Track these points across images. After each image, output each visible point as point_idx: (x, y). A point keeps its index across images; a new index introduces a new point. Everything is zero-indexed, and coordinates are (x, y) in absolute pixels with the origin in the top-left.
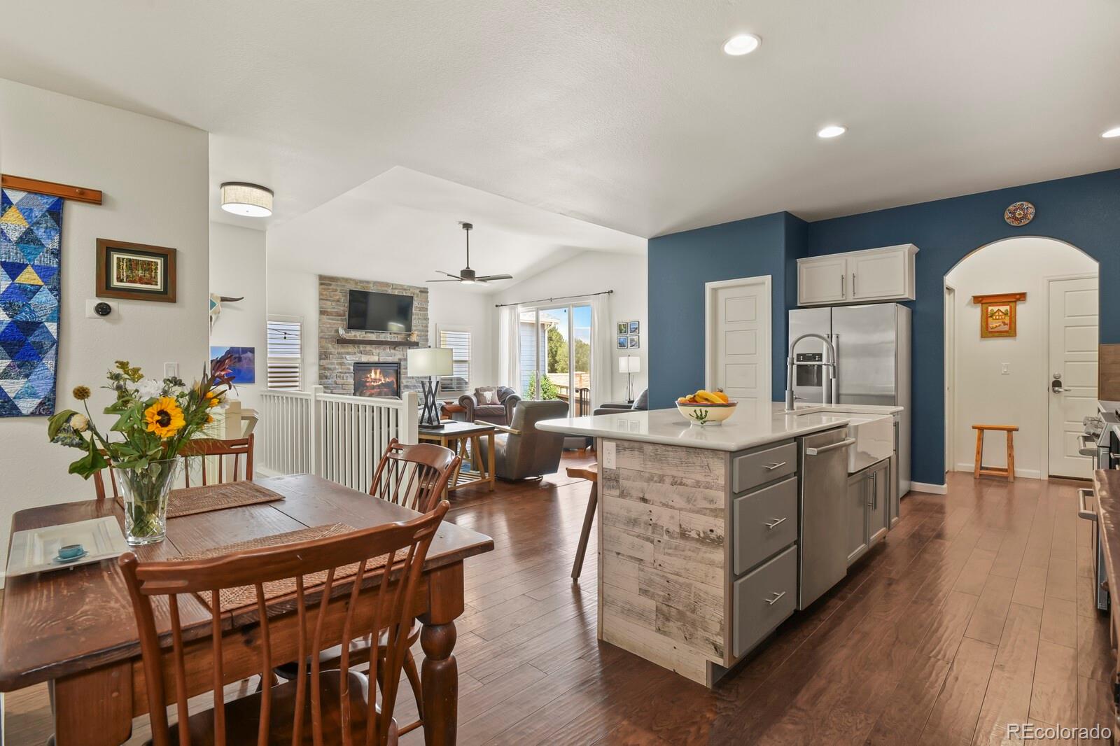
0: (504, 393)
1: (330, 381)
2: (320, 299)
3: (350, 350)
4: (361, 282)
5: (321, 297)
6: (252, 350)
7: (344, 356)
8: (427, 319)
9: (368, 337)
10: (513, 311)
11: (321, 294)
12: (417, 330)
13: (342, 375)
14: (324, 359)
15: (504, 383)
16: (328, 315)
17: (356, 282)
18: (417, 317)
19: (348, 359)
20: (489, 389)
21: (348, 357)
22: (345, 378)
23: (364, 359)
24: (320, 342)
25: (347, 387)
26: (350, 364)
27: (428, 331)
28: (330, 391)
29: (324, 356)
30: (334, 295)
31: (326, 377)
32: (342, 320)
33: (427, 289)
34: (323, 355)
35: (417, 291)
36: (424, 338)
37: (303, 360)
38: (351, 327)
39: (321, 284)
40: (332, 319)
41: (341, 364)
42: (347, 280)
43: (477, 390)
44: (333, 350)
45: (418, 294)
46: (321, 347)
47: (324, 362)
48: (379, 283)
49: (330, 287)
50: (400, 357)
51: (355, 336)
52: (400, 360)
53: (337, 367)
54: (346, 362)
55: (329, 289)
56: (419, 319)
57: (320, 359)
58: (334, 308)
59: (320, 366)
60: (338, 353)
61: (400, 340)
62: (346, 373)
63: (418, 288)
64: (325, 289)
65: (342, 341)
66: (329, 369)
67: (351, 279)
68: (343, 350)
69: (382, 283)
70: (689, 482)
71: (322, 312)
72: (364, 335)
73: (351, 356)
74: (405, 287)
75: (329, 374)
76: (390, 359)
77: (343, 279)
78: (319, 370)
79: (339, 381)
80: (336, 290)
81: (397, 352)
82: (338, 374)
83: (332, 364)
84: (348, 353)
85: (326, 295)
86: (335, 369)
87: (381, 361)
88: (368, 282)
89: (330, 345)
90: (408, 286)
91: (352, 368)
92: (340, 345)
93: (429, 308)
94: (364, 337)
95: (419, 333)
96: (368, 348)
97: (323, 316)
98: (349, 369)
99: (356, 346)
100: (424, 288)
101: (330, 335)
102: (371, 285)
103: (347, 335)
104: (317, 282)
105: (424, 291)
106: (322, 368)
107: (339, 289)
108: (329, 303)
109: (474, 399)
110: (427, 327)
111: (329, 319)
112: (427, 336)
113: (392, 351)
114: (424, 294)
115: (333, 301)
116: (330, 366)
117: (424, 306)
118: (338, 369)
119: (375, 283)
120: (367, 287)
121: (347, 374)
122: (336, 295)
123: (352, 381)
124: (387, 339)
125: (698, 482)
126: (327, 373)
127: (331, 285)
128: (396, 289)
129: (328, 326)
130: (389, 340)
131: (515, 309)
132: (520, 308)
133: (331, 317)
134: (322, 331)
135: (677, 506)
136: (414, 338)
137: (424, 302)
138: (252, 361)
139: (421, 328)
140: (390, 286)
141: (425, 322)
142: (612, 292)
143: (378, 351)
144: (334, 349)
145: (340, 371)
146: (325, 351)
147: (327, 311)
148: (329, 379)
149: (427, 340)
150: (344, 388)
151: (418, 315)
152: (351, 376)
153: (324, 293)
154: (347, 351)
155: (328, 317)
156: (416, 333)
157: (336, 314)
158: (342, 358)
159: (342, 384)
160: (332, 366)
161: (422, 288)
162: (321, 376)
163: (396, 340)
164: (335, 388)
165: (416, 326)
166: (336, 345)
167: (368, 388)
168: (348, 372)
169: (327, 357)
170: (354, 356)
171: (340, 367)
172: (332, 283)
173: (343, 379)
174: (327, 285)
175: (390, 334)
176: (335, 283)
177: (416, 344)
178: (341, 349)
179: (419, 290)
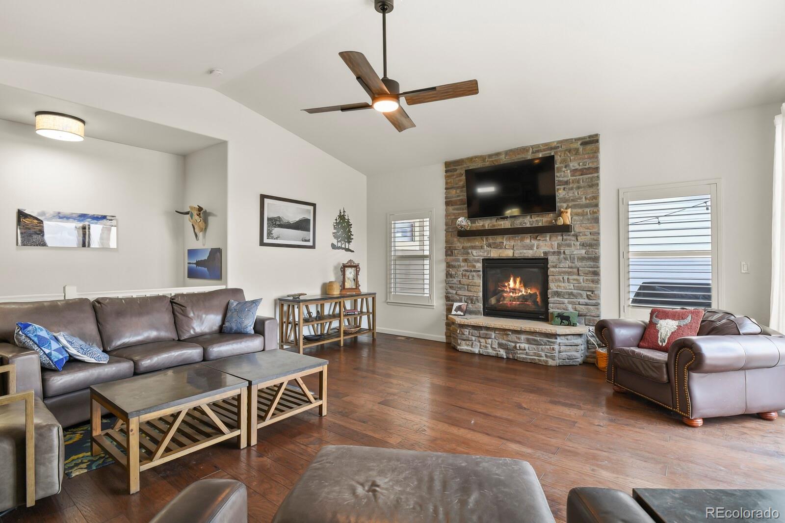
1: (455, 280)
2: (446, 189)
3: (477, 243)
4: (490, 156)
5: (447, 186)
7: (470, 251)
9: (499, 225)
11: (447, 183)
12: (572, 207)
13: (468, 274)
14: (451, 255)
16: (452, 205)
19: (475, 254)
21: (474, 252)
22: (470, 277)
23: (494, 254)
24: (446, 237)
25: (472, 288)
26: (478, 261)
27: (597, 206)
28: (454, 292)
29: (449, 253)
30: (459, 180)
31: (451, 276)
32: (466, 208)
33: (597, 135)
34: (449, 251)
36: (588, 216)
37: (431, 258)
38: (474, 214)
39: (447, 171)
40: (457, 209)
41: (465, 260)
42: (472, 159)
44: (459, 244)
45: (577, 150)
46: (447, 241)
47: (449, 259)
48: (511, 151)
49: (455, 173)
50: (547, 249)
51: (482, 225)
52: (545, 253)
53: (463, 264)
54: (471, 257)
55: (453, 175)
56: (579, 188)
57: (446, 255)
58: (458, 196)
59: (446, 263)
60: (463, 248)
61: (544, 225)
62: (471, 271)
63: (577, 140)
64: (450, 176)
65: (463, 234)
66: (453, 267)
67: (476, 157)
68: (469, 244)
69: (517, 149)
71: (448, 203)
72: (495, 223)
73: (478, 251)
75: (453, 273)
76: (529, 254)
77: (468, 159)
78: (446, 266)
79: (465, 281)
80: (461, 175)
81: (541, 243)
83: (458, 260)
84: (473, 248)
85: (452, 182)
86: (459, 266)
87: (517, 255)
88: (498, 154)
89: (455, 239)
90: (559, 142)
91: (479, 266)
92: (465, 238)
93: (600, 166)
94: (494, 226)
95: (579, 211)
96: (499, 239)
97: (448, 207)
98: (474, 267)
99: (484, 237)
100: (590, 137)
101: (454, 228)
102: (503, 156)
103: (474, 225)
104: (443, 170)
105: (591, 142)
106: (449, 266)
107: (464, 172)
108: (455, 191)
110: (596, 197)
111: (453, 210)
112: (596, 213)
113: (535, 242)
114: (589, 146)
115: (458, 188)
116: (453, 263)
117: (592, 165)
119: (507, 153)
120: (496, 161)
121: (474, 273)
122: (461, 181)
123: (480, 282)
124: (524, 226)
127: (455, 170)
128: (538, 151)
129: (453, 217)
130: (528, 225)
133: (456, 207)
134: (448, 224)
136: (567, 218)
137: (591, 157)
139: (584, 201)
140: (527, 151)
141: (590, 190)
143: (512, 243)
145: (466, 268)
146: (450, 247)
147: (451, 201)
148: (454, 278)
149: (597, 220)
150: (469, 289)
151: (578, 182)
152: (478, 276)
153: (449, 181)
154: (473, 245)
155: (453, 207)
156: (569, 211)
157: (458, 203)
158: (468, 253)
159: (468, 285)
160: (457, 264)
161: (584, 138)
162: (448, 275)
163: (540, 224)
164: (460, 289)
165: (573, 200)
166: (462, 239)
167: (507, 291)
168: (474, 271)
169: (453, 254)
170: (482, 251)
171: (466, 264)
172: (457, 168)
173: (468, 279)
174: (451, 172)
175: (529, 217)
176: (460, 167)
177: (565, 229)
178: (466, 243)
179: (579, 143)
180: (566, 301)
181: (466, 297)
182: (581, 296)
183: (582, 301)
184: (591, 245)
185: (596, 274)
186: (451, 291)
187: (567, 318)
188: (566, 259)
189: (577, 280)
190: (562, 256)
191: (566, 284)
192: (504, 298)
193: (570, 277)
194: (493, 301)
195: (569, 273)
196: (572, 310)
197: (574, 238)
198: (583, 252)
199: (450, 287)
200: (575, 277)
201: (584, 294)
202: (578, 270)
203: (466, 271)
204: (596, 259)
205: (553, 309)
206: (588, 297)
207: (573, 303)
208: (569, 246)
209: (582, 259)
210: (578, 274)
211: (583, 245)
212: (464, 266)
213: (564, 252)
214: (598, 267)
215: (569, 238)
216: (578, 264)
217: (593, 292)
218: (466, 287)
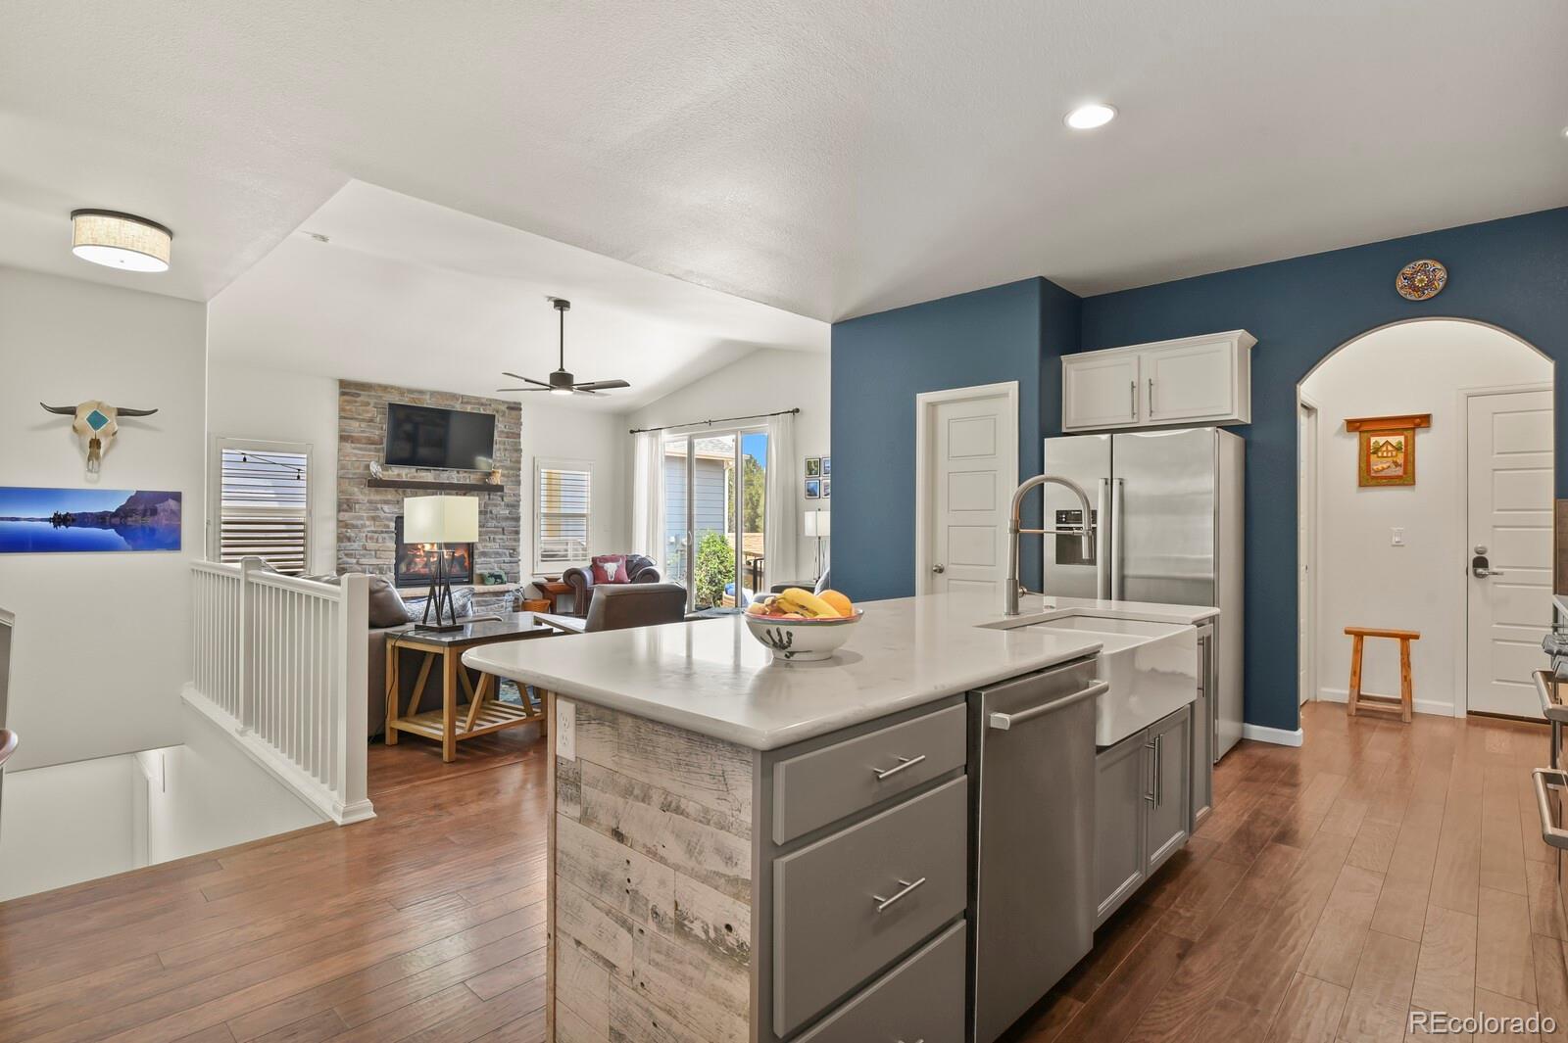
0: (637, 565)
1: (355, 545)
2: (341, 418)
3: (390, 497)
4: (411, 391)
5: (343, 414)
6: (177, 497)
7: (379, 506)
8: (519, 451)
9: (420, 477)
10: (654, 439)
11: (342, 409)
12: (503, 467)
13: (376, 535)
14: (346, 511)
15: (640, 550)
16: (352, 442)
17: (401, 391)
18: (502, 447)
19: (387, 510)
20: (613, 559)
21: (386, 508)
22: (380, 540)
24: (339, 484)
25: (383, 555)
26: (391, 520)
27: (520, 469)
28: (354, 561)
29: (345, 506)
30: (363, 410)
31: (349, 539)
32: (377, 450)
33: (520, 404)
34: (345, 505)
35: (503, 408)
36: (513, 479)
37: (310, 512)
38: (392, 460)
39: (343, 394)
40: (360, 449)
41: (374, 519)
42: (385, 388)
43: (594, 560)
44: (361, 497)
45: (504, 412)
46: (341, 491)
47: (345, 516)
48: (438, 393)
49: (358, 399)
51: (399, 475)
53: (368, 523)
54: (382, 515)
55: (356, 402)
56: (506, 450)
57: (339, 511)
58: (363, 432)
59: (339, 521)
60: (370, 502)
61: (474, 482)
62: (382, 532)
63: (504, 402)
64: (348, 401)
65: (375, 483)
66: (354, 527)
67: (392, 387)
68: (378, 498)
69: (446, 393)
70: (691, 808)
71: (344, 438)
72: (415, 474)
73: (391, 506)
74: (484, 401)
75: (353, 535)
77: (380, 386)
78: (338, 527)
79: (371, 545)
80: (368, 404)
82: (369, 534)
83: (360, 518)
84: (386, 502)
85: (350, 410)
86: (364, 526)
88: (421, 392)
89: (356, 489)
90: (488, 399)
91: (392, 525)
92: (373, 489)
93: (522, 433)
94: (414, 477)
95: (506, 472)
97: (344, 444)
98: (388, 527)
99: (400, 490)
100: (515, 403)
101: (355, 474)
102: (428, 397)
103: (385, 473)
104: (336, 390)
105: (515, 408)
106: (342, 524)
107: (372, 401)
108: (355, 424)
109: (588, 576)
110: (519, 462)
111: (354, 449)
112: (519, 476)
114: (514, 413)
115: (363, 420)
116: (354, 522)
117: (515, 430)
118: (368, 526)
119: (433, 393)
120: (419, 399)
121: (385, 535)
122: (368, 412)
123: (392, 545)
124: (452, 481)
125: (706, 811)
126: (351, 533)
127: (359, 395)
128: (467, 403)
129: (353, 459)
130: (455, 481)
131: (656, 436)
132: (665, 435)
133: (358, 445)
134: (342, 467)
135: (671, 859)
136: (496, 479)
137: (515, 423)
138: (177, 514)
139: (508, 464)
140: (457, 399)
141: (515, 455)
142: (797, 410)
144: (362, 495)
145: (373, 529)
146: (347, 499)
147: (352, 437)
148: (354, 542)
149: (519, 483)
150: (378, 556)
151: (504, 444)
152: (391, 538)
153: (348, 408)
154: (386, 498)
155: (353, 445)
156: (500, 471)
157: (364, 441)
158: (378, 509)
159: (376, 551)
160: (359, 522)
161: (510, 403)
162: (341, 538)
163: (468, 482)
164: (364, 556)
165: (500, 461)
166: (366, 490)
167: (420, 555)
168: (386, 532)
169: (351, 508)
170: (397, 506)
171: (372, 523)
172: (362, 392)
173: (377, 542)
174: (352, 396)
175: (458, 472)
176: (366, 393)
177: (500, 488)
178: (375, 496)
179: (506, 406)
180: (492, 560)
181: (371, 568)
182: (505, 554)
183: (507, 559)
184: (513, 506)
185: (517, 533)
186: (349, 560)
187: (500, 577)
188: (492, 519)
189: (502, 539)
190: (488, 515)
191: (492, 544)
192: (416, 564)
193: (496, 537)
194: (403, 568)
195: (495, 533)
196: (497, 569)
197: (500, 499)
198: (507, 512)
199: (346, 555)
200: (501, 537)
201: (507, 552)
202: (503, 530)
203: (376, 532)
204: (518, 519)
205: (478, 570)
206: (511, 555)
207: (498, 562)
208: (496, 505)
209: (507, 519)
210: (504, 534)
211: (507, 506)
212: (370, 526)
213: (491, 512)
214: (519, 526)
215: (496, 497)
216: (504, 524)
217: (514, 550)
218: (373, 553)
